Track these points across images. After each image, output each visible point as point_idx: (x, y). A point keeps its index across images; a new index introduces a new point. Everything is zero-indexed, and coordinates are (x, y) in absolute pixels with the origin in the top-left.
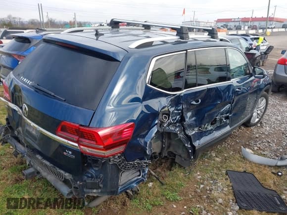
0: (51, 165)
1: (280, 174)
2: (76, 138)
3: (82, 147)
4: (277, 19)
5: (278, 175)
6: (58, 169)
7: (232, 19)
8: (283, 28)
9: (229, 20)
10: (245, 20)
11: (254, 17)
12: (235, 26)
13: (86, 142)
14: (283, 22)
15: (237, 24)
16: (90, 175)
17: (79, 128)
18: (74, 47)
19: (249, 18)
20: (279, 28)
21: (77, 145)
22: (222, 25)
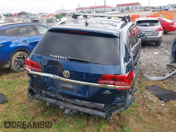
0: (89, 102)
1: (166, 83)
2: (112, 82)
3: (116, 86)
4: (108, 6)
5: (166, 84)
6: (95, 103)
7: (84, 8)
8: (112, 11)
9: (83, 8)
10: (92, 8)
11: (96, 6)
12: (87, 12)
13: (119, 83)
14: (111, 8)
15: (88, 10)
16: (117, 101)
17: (115, 76)
18: (86, 33)
19: (94, 7)
20: (110, 11)
21: (113, 86)
22: (80, 11)
